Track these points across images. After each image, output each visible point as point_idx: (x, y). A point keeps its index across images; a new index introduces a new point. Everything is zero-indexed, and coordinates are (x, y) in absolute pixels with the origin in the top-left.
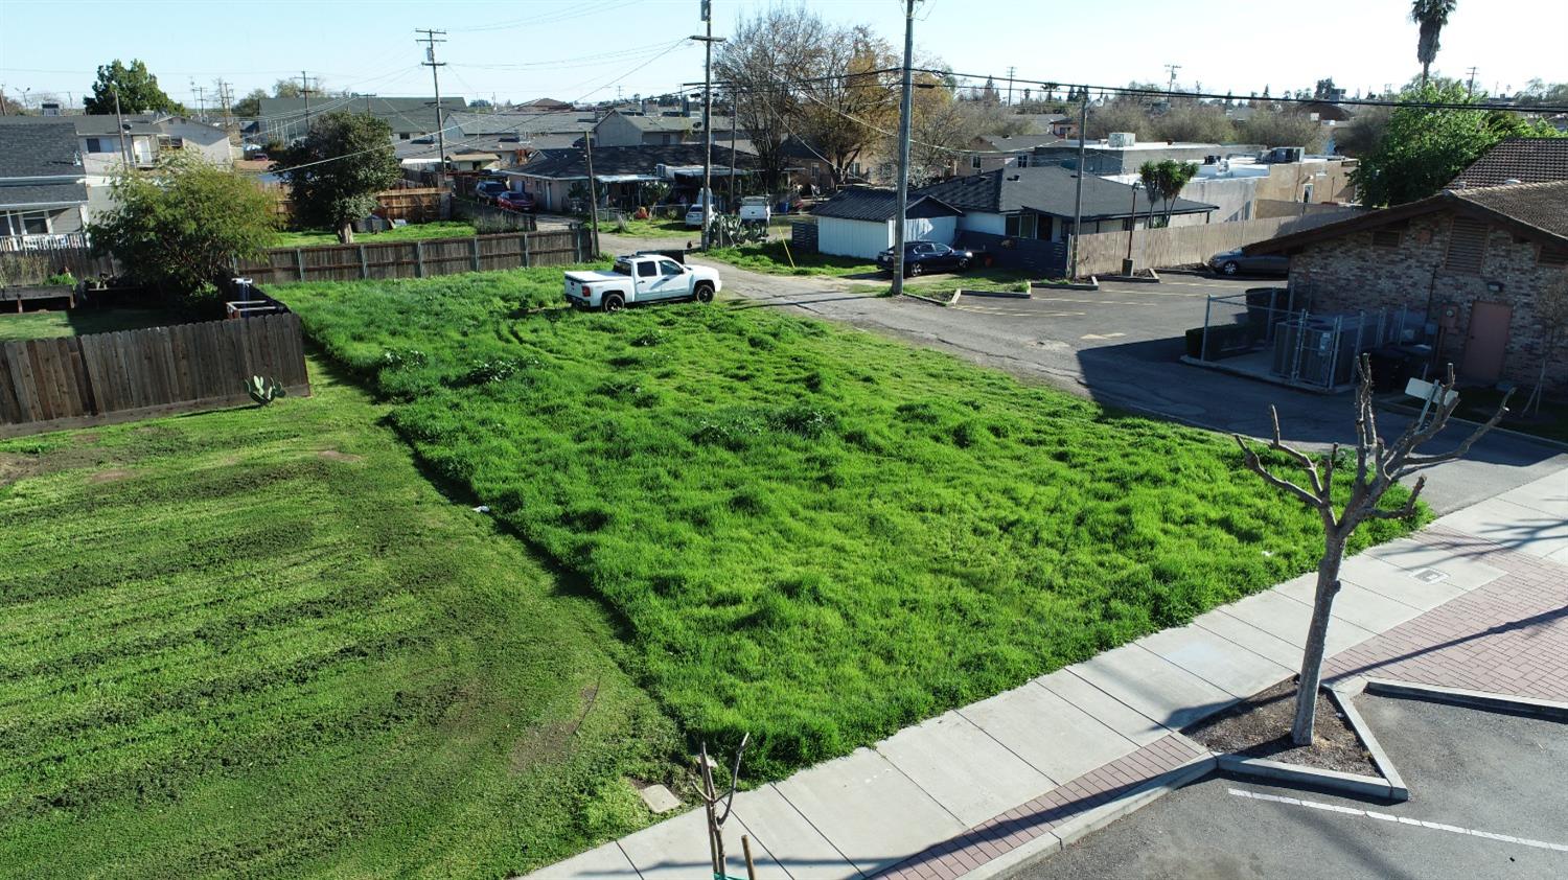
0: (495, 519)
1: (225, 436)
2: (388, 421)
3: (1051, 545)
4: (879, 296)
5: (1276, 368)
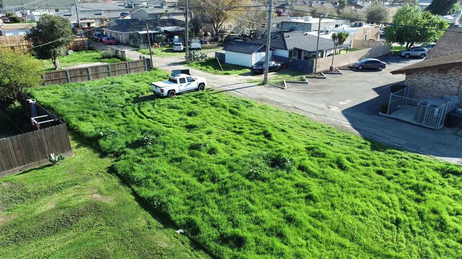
0: (189, 238)
1: (44, 187)
2: (112, 170)
3: (420, 234)
4: (259, 85)
5: (416, 119)
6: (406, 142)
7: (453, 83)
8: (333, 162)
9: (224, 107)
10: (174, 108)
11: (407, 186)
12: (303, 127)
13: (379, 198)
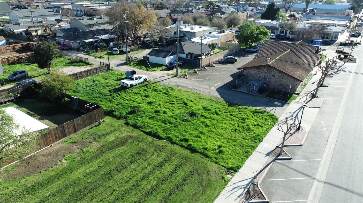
0: (169, 141)
1: (105, 133)
2: (127, 124)
4: (174, 77)
5: (247, 91)
6: (242, 102)
7: (263, 73)
8: (214, 112)
9: (161, 91)
10: (137, 94)
11: (240, 118)
12: (200, 98)
13: (230, 123)
